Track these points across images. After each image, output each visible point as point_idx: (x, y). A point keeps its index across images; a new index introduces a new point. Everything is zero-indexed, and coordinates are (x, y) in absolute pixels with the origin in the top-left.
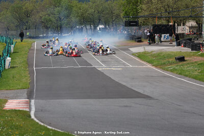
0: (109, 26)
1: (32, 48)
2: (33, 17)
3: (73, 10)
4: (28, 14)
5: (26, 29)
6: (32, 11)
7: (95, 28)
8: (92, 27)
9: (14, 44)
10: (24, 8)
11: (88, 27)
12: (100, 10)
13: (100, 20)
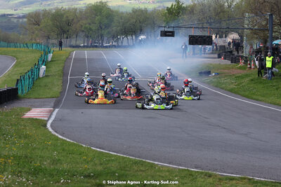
0: (151, 36)
1: (70, 57)
2: (74, 25)
3: (116, 18)
4: (69, 23)
5: (67, 38)
6: (73, 20)
7: (137, 37)
8: (134, 37)
9: (52, 52)
10: (65, 16)
11: (129, 37)
12: (141, 20)
13: (141, 30)
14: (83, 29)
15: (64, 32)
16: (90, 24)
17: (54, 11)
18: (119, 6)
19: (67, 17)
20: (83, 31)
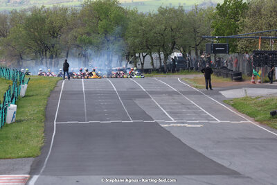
0: (190, 53)
1: (57, 89)
2: (63, 36)
3: (129, 27)
4: (54, 33)
6: (61, 27)
7: (167, 56)
8: (162, 56)
9: (26, 80)
10: (47, 21)
11: (155, 55)
12: (174, 27)
13: (174, 43)
14: (78, 43)
15: (47, 48)
16: (88, 34)
17: (29, 13)
18: (137, 4)
19: (51, 23)
20: (78, 46)
